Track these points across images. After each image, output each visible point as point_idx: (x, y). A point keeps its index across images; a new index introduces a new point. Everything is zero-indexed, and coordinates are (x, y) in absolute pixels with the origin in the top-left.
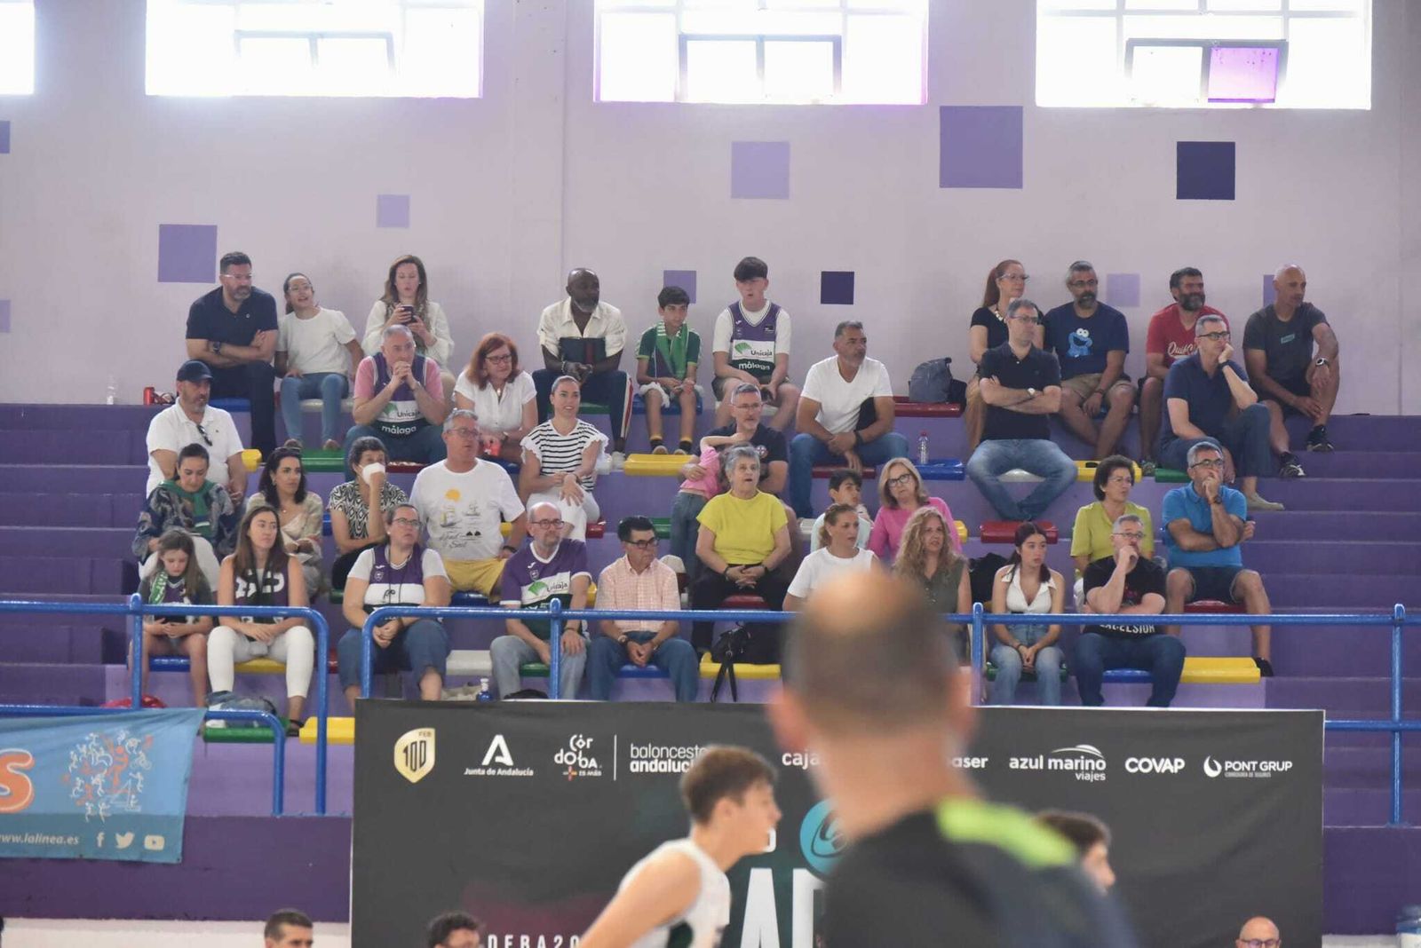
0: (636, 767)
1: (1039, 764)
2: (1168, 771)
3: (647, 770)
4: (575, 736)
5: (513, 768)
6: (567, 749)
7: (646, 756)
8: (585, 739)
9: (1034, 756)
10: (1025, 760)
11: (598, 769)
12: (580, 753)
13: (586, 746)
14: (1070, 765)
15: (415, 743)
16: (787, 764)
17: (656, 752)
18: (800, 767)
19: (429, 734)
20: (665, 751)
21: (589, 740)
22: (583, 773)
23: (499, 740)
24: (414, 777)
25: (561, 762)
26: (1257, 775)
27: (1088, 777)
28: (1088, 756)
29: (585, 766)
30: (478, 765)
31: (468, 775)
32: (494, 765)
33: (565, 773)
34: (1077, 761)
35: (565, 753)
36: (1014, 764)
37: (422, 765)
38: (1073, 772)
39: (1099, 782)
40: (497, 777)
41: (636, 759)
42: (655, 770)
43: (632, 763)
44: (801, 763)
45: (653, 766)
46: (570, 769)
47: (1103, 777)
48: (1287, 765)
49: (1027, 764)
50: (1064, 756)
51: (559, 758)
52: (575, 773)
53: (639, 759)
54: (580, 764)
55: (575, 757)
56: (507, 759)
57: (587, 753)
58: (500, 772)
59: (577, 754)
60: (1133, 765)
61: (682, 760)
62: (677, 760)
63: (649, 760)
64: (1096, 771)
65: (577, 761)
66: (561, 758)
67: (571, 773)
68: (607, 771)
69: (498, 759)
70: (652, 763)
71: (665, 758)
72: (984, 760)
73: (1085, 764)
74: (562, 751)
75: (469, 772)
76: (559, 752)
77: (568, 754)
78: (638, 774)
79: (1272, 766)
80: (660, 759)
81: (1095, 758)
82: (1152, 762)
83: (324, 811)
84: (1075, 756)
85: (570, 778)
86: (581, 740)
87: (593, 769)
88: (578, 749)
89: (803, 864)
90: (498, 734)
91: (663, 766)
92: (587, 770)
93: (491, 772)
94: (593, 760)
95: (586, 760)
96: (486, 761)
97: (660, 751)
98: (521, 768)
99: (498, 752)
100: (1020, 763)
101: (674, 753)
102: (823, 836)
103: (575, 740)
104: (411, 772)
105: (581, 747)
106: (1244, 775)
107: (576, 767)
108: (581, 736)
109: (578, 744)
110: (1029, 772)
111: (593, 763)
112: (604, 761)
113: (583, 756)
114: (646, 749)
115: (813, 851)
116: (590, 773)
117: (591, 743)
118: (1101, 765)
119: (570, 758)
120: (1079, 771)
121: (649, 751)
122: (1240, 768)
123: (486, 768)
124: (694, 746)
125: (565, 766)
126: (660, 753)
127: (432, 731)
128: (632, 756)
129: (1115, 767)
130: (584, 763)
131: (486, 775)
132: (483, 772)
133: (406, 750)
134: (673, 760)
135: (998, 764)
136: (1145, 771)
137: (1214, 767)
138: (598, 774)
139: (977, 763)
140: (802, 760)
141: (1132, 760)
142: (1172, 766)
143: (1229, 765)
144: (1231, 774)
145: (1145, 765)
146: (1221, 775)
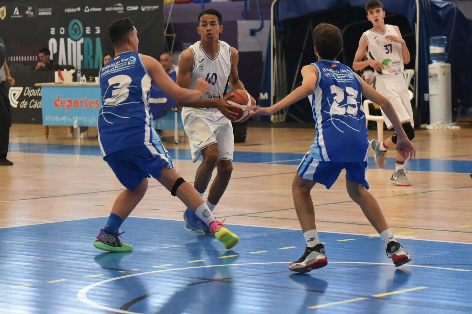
1: (111, 9)
2: (135, 10)
15: (3, 10)
16: (66, 12)
18: (68, 12)
22: (31, 16)
23: (16, 9)
24: (3, 19)
26: (152, 10)
27: (120, 12)
28: (120, 7)
32: (16, 15)
34: (118, 8)
36: (106, 9)
37: (4, 15)
38: (117, 11)
39: (122, 13)
47: (122, 12)
48: (157, 7)
49: (109, 9)
53: (40, 12)
54: (30, 13)
56: (18, 13)
57: (31, 11)
58: (18, 16)
61: (47, 12)
66: (27, 12)
67: (28, 16)
68: (35, 15)
70: (42, 13)
71: (44, 11)
73: (120, 9)
74: (27, 10)
75: (12, 17)
78: (40, 15)
79: (154, 7)
84: (117, 6)
89: (69, 37)
93: (15, 17)
96: (14, 14)
97: (44, 9)
98: (21, 15)
99: (16, 12)
101: (46, 10)
104: (2, 17)
106: (149, 10)
108: (30, 7)
111: (32, 13)
115: (71, 33)
118: (122, 9)
121: (42, 10)
122: (149, 8)
123: (15, 15)
124: (49, 8)
125: (28, 14)
127: (5, 7)
129: (125, 9)
133: (1, 12)
135: (103, 9)
136: (131, 10)
137: (143, 8)
138: (33, 16)
139: (100, 9)
140: (68, 10)
141: (128, 7)
142: (135, 8)
143: (147, 7)
144: (147, 10)
145: (131, 8)
146: (145, 11)
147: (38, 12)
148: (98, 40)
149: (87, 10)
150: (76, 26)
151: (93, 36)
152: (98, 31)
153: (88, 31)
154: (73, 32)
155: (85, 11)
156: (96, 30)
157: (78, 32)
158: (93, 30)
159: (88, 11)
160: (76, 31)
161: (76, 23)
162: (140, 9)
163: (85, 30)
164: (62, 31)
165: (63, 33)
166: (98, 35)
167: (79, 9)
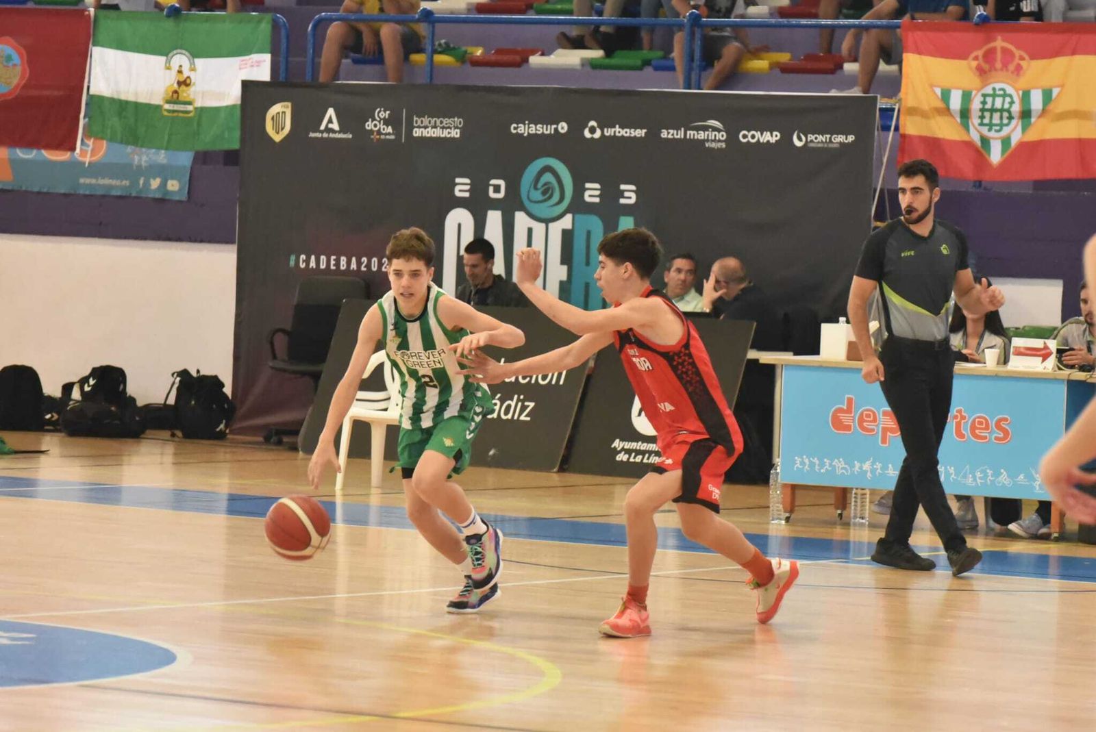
0: (417, 133)
1: (679, 134)
2: (768, 142)
3: (424, 135)
4: (378, 110)
5: (339, 132)
6: (374, 119)
7: (423, 125)
8: (385, 111)
9: (678, 129)
10: (671, 131)
11: (393, 134)
12: (382, 122)
13: (385, 117)
14: (702, 135)
15: (279, 113)
16: (514, 131)
17: (430, 122)
18: (522, 134)
19: (288, 107)
20: (435, 121)
21: (388, 112)
22: (383, 137)
23: (331, 112)
24: (277, 138)
25: (369, 128)
26: (830, 145)
27: (713, 145)
28: (715, 129)
29: (384, 132)
30: (317, 130)
31: (311, 137)
32: (328, 130)
33: (372, 137)
34: (706, 133)
35: (372, 122)
36: (664, 134)
37: (282, 129)
38: (703, 141)
39: (719, 150)
40: (328, 139)
41: (416, 127)
42: (429, 135)
43: (415, 130)
44: (523, 131)
45: (428, 133)
46: (375, 134)
47: (724, 145)
48: (851, 138)
49: (673, 135)
50: (698, 129)
51: (368, 126)
52: (378, 137)
53: (419, 127)
54: (382, 130)
55: (378, 125)
56: (335, 126)
57: (387, 122)
58: (332, 135)
59: (379, 122)
60: (745, 136)
61: (447, 128)
62: (443, 128)
63: (426, 127)
64: (720, 141)
65: (380, 128)
66: (369, 125)
67: (375, 137)
68: (398, 135)
69: (330, 126)
70: (427, 130)
71: (435, 127)
72: (644, 131)
73: (712, 135)
74: (370, 120)
75: (312, 135)
76: (368, 121)
77: (374, 122)
78: (418, 137)
79: (839, 138)
80: (432, 127)
81: (719, 131)
82: (758, 134)
84: (705, 128)
85: (375, 140)
86: (382, 112)
87: (389, 134)
88: (381, 119)
89: (522, 208)
90: (331, 107)
91: (434, 133)
92: (386, 134)
93: (325, 135)
94: (390, 127)
95: (385, 126)
96: (322, 128)
97: (433, 121)
98: (345, 133)
99: (330, 121)
100: (668, 133)
101: (441, 122)
102: (536, 188)
103: (379, 112)
104: (276, 134)
105: (382, 117)
106: (820, 145)
107: (379, 132)
108: (382, 109)
109: (380, 115)
111: (390, 130)
112: (397, 128)
113: (384, 124)
114: (423, 119)
115: (528, 198)
116: (388, 137)
117: (389, 114)
118: (722, 136)
119: (375, 126)
120: (707, 140)
121: (426, 120)
122: (820, 141)
123: (322, 132)
124: (454, 118)
125: (371, 132)
126: (433, 123)
127: (289, 104)
128: (415, 124)
129: (732, 139)
130: (384, 129)
131: (321, 137)
132: (320, 135)
133: (273, 118)
134: (441, 128)
135: (653, 133)
136: (753, 141)
137: (800, 139)
138: (392, 137)
139: (640, 133)
140: (524, 129)
141: (744, 132)
142: (771, 137)
143: (811, 137)
144: (812, 145)
145: (753, 137)
146: (805, 145)
147: (410, 127)
149: (592, 130)
150: (548, 177)
152: (629, 196)
153: (592, 193)
154: (537, 195)
155: (587, 134)
156: (621, 194)
157: (556, 197)
159: (598, 134)
160: (547, 191)
161: (548, 169)
162: (786, 139)
163: (579, 190)
164: (497, 189)
165: (501, 195)
166: (628, 210)
167: (563, 127)
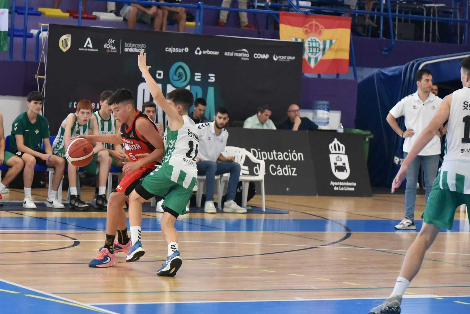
0: (126, 50)
1: (232, 54)
2: (264, 58)
3: (129, 51)
4: (110, 39)
5: (92, 48)
6: (108, 43)
7: (129, 47)
8: (113, 40)
9: (231, 52)
10: (229, 53)
11: (116, 50)
13: (113, 43)
14: (240, 55)
15: (65, 39)
16: (167, 51)
17: (132, 45)
18: (170, 52)
19: (69, 36)
21: (114, 41)
22: (111, 51)
23: (89, 40)
24: (65, 50)
25: (105, 47)
26: (287, 61)
27: (244, 59)
28: (245, 53)
29: (112, 49)
30: (82, 47)
31: (80, 50)
32: (87, 47)
33: (107, 51)
34: (242, 54)
35: (107, 44)
37: (67, 46)
38: (240, 57)
39: (247, 61)
40: (88, 51)
41: (126, 47)
42: (131, 51)
43: (125, 49)
45: (131, 50)
46: (108, 49)
47: (248, 59)
48: (294, 58)
49: (229, 54)
50: (239, 52)
51: (105, 46)
52: (109, 51)
53: (127, 47)
55: (109, 46)
56: (91, 46)
57: (113, 45)
58: (89, 50)
59: (110, 45)
60: (256, 56)
61: (139, 48)
62: (137, 48)
63: (130, 48)
64: (247, 57)
65: (110, 47)
66: (106, 46)
67: (108, 51)
69: (88, 46)
70: (131, 49)
71: (134, 48)
73: (244, 55)
74: (106, 44)
75: (80, 49)
76: (105, 44)
77: (108, 45)
78: (127, 52)
79: (290, 58)
80: (133, 48)
81: (246, 53)
82: (260, 55)
83: (12, 59)
84: (241, 52)
85: (108, 53)
86: (111, 41)
87: (114, 50)
88: (111, 44)
89: (170, 83)
90: (89, 37)
91: (133, 50)
92: (113, 50)
93: (86, 50)
94: (114, 47)
95: (112, 47)
96: (85, 46)
97: (133, 45)
98: (95, 49)
99: (88, 43)
100: (227, 54)
101: (137, 46)
102: (176, 75)
104: (64, 48)
105: (111, 43)
106: (283, 60)
107: (110, 49)
108: (112, 39)
109: (111, 42)
110: (230, 57)
111: (114, 48)
112: (117, 48)
113: (112, 46)
115: (172, 78)
116: (114, 51)
117: (114, 42)
118: (247, 55)
119: (108, 46)
120: (242, 57)
121: (130, 45)
122: (283, 58)
123: (85, 48)
124: (142, 44)
125: (106, 49)
126: (133, 46)
127: (70, 35)
128: (125, 46)
129: (251, 56)
130: (112, 48)
131: (85, 50)
132: (84, 50)
133: (62, 41)
135: (222, 53)
136: (259, 58)
137: (276, 58)
138: (116, 51)
139: (217, 53)
140: (171, 50)
141: (256, 54)
142: (266, 57)
143: (280, 57)
144: (280, 60)
145: (259, 56)
146: (278, 60)
147: (123, 48)
148: (211, 91)
149: (198, 51)
150: (180, 70)
151: (204, 84)
152: (212, 79)
153: (198, 77)
154: (176, 78)
155: (196, 53)
156: (209, 78)
157: (184, 78)
158: (205, 77)
159: (200, 53)
160: (180, 76)
161: (180, 67)
162: (271, 57)
163: (193, 76)
164: (160, 75)
165: (161, 77)
166: (211, 84)
167: (187, 50)
